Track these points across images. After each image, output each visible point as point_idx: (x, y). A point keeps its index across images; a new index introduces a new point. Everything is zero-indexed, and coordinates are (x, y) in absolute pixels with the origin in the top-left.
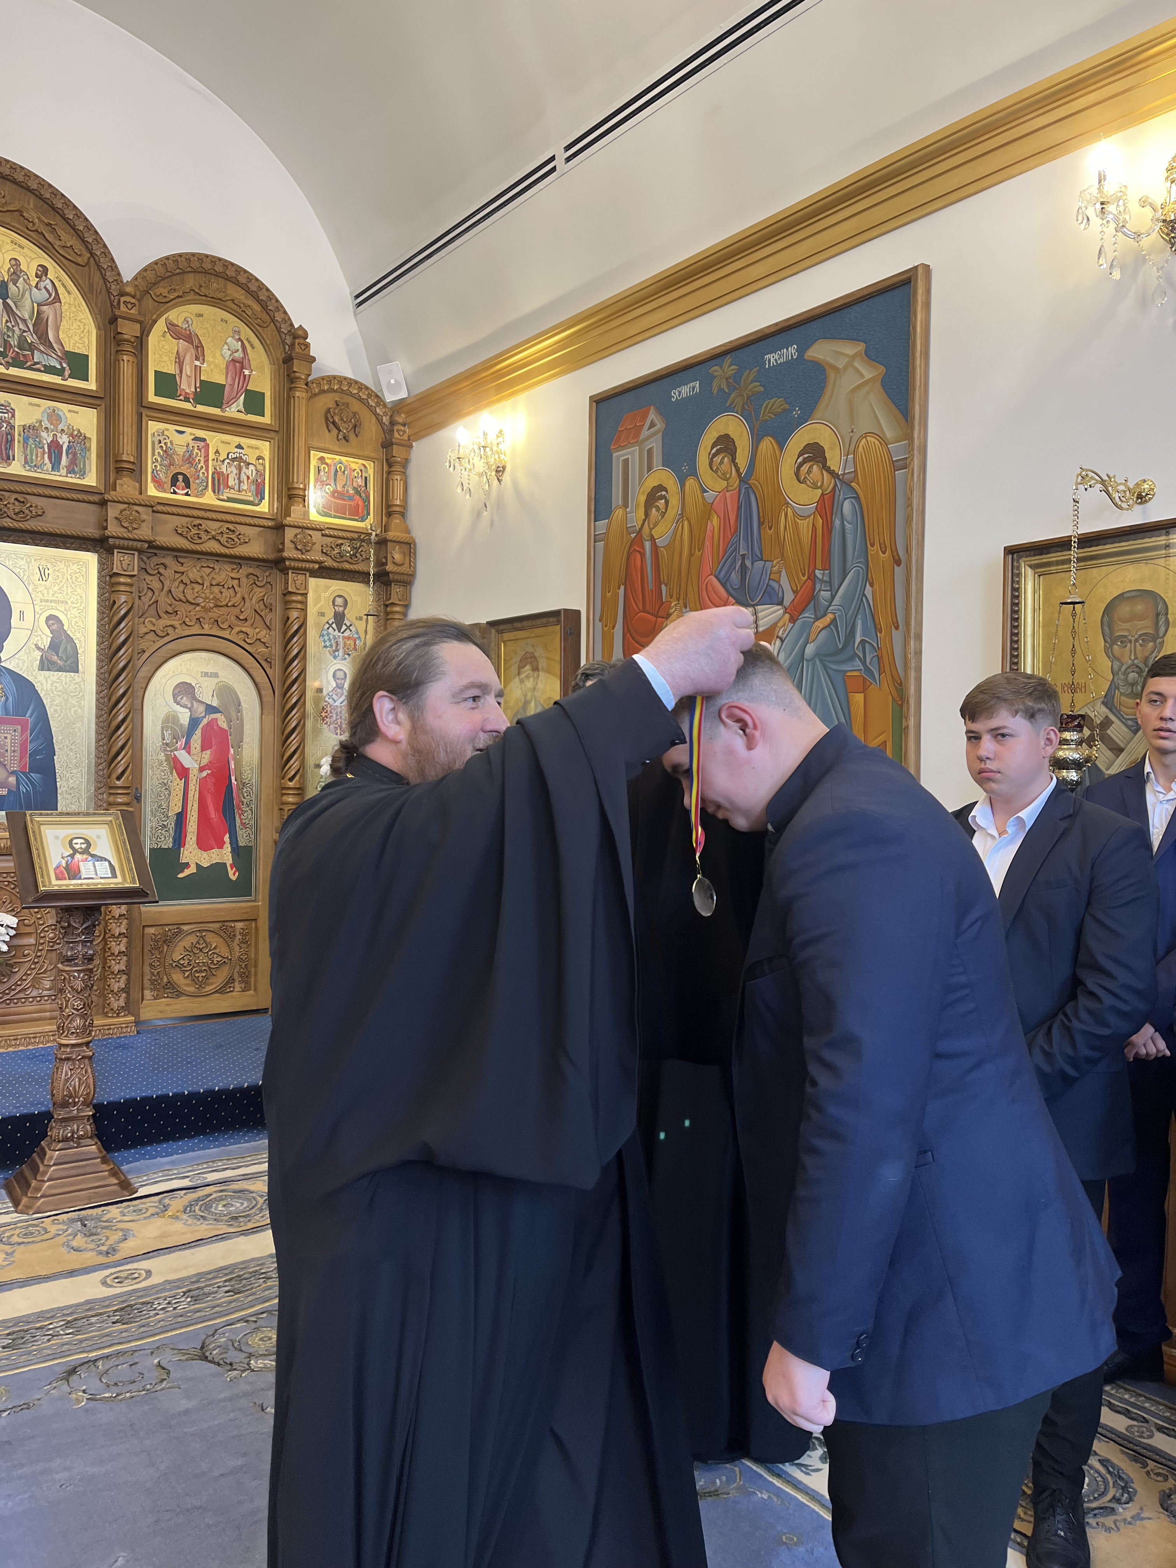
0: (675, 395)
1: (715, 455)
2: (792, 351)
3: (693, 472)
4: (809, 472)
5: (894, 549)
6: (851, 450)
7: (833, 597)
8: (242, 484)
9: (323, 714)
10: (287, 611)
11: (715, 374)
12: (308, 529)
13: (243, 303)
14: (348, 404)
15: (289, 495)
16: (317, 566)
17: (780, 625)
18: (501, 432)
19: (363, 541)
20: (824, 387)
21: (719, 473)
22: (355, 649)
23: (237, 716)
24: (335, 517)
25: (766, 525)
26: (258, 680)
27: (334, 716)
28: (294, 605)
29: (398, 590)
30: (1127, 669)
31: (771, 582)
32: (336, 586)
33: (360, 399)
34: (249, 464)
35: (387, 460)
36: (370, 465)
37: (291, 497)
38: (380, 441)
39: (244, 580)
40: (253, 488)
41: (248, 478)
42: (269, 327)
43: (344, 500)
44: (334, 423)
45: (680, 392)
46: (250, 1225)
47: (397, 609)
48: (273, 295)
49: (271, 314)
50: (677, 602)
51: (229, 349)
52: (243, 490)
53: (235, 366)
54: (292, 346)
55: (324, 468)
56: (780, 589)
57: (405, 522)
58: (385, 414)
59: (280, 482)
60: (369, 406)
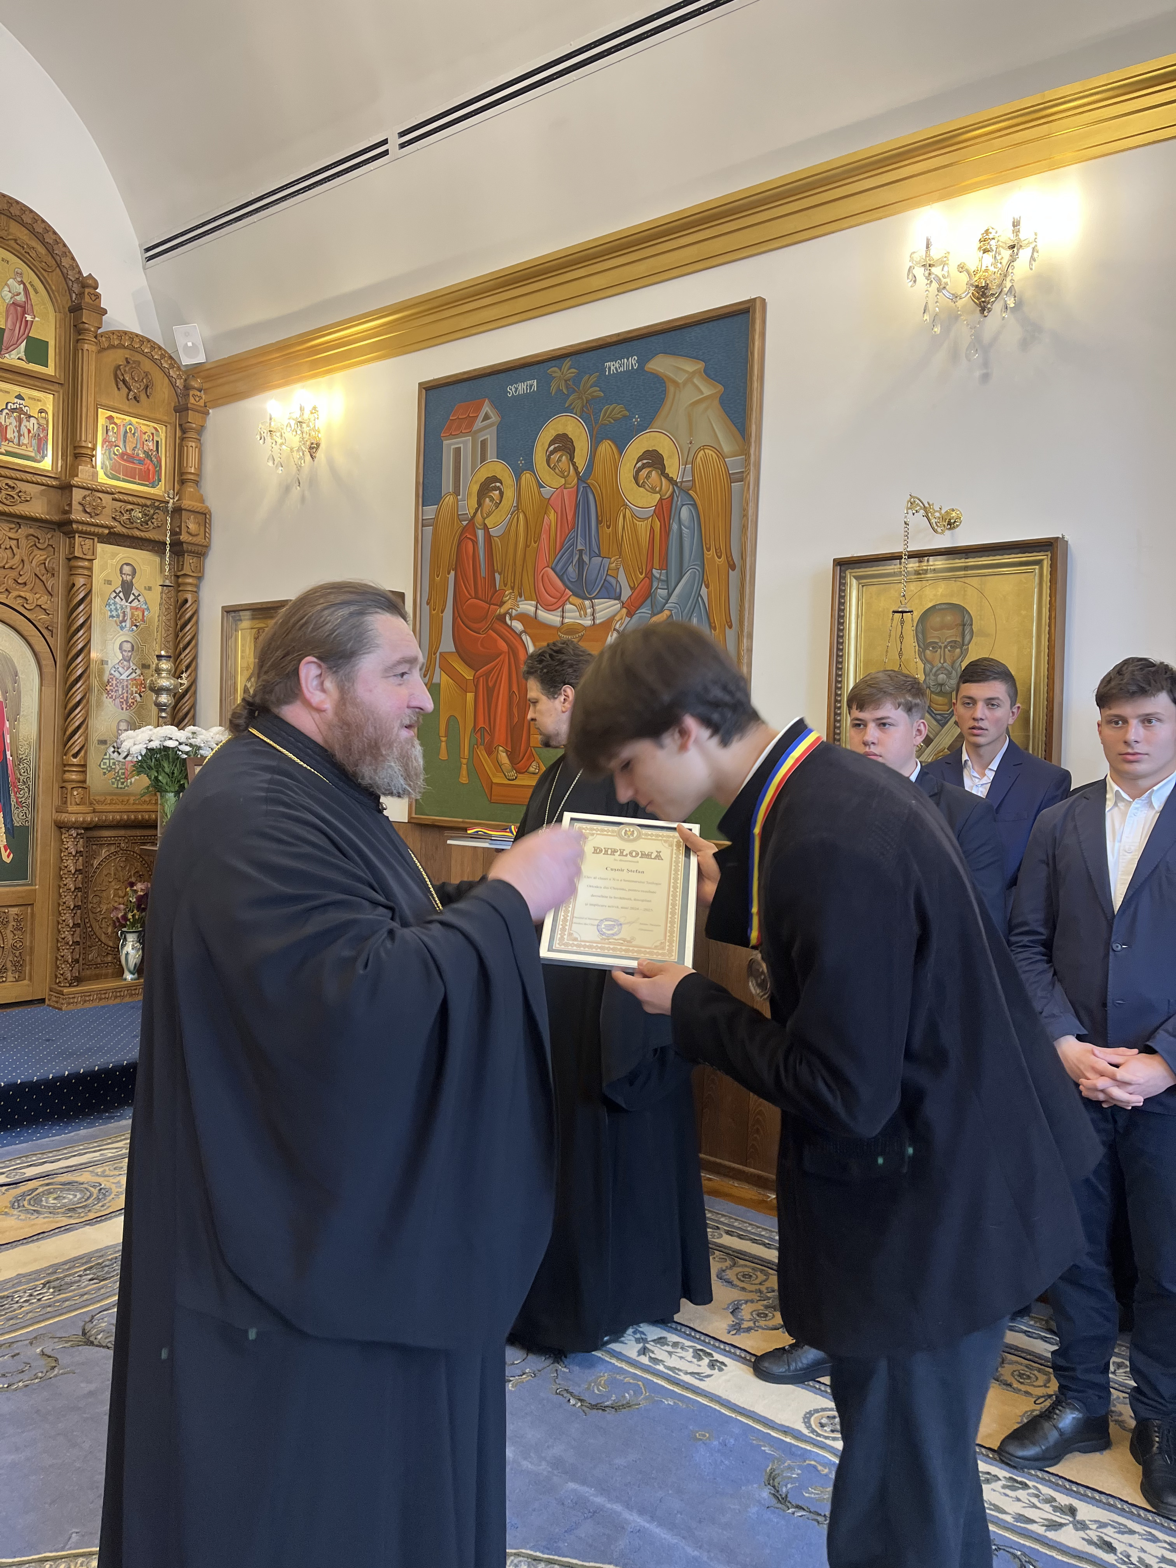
0: (511, 390)
1: (552, 453)
2: (633, 361)
3: (530, 466)
4: (648, 476)
5: (729, 556)
6: (689, 460)
7: (670, 595)
8: (22, 438)
9: (108, 688)
10: (73, 577)
11: (554, 375)
12: (98, 491)
13: (27, 244)
14: (139, 363)
15: (75, 454)
16: (107, 531)
17: (617, 618)
18: (314, 408)
19: (158, 508)
20: (664, 399)
21: (557, 470)
22: (143, 620)
23: (14, 688)
24: (124, 481)
25: (604, 524)
26: (37, 648)
27: (120, 689)
28: (80, 571)
29: (191, 561)
30: (937, 671)
31: (608, 578)
32: (124, 553)
33: (152, 359)
34: (30, 416)
35: (180, 425)
36: (162, 430)
37: (77, 456)
38: (173, 405)
39: (23, 542)
40: (34, 442)
41: (29, 431)
42: (54, 273)
43: (134, 463)
44: (124, 381)
45: (516, 389)
46: (92, 1215)
47: (190, 580)
48: (60, 238)
49: (58, 258)
50: (511, 591)
51: (10, 292)
52: (23, 444)
53: (16, 310)
54: (81, 295)
55: (113, 428)
56: (618, 585)
57: (199, 492)
58: (180, 377)
59: (65, 439)
60: (161, 368)
